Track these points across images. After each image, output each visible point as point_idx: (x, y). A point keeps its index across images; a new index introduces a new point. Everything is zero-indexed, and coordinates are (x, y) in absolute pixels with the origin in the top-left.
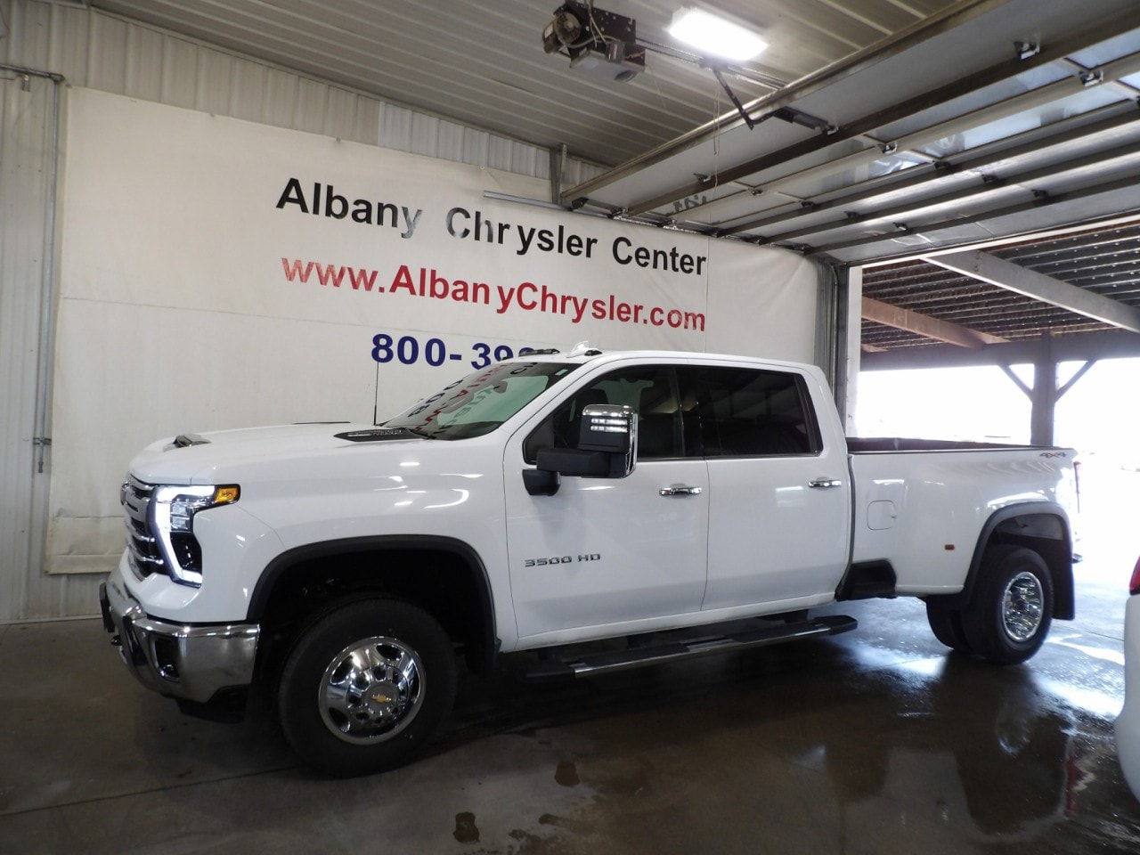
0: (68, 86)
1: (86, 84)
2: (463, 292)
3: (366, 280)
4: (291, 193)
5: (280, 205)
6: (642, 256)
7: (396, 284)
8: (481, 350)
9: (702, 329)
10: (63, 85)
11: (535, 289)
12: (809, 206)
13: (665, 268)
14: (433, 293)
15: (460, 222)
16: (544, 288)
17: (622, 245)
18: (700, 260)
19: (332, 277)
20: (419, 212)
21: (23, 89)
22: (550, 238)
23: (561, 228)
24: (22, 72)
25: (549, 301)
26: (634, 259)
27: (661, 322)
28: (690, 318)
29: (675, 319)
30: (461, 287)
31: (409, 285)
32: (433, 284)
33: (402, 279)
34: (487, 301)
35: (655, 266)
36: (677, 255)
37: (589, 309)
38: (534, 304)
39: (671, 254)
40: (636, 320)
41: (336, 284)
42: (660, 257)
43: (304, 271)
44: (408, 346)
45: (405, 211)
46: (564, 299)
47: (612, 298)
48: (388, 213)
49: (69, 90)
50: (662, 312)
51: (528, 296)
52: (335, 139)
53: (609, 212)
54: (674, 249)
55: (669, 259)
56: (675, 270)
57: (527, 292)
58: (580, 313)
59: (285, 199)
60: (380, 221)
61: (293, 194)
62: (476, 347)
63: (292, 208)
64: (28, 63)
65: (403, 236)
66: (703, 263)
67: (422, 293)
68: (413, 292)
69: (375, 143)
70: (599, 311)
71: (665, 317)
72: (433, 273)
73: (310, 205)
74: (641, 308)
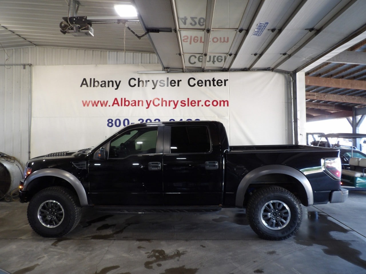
0: (33, 66)
1: (36, 65)
2: (135, 103)
3: (104, 104)
4: (84, 82)
5: (81, 86)
6: (200, 83)
7: (114, 103)
8: (141, 121)
9: (228, 105)
11: (159, 100)
13: (210, 85)
14: (125, 105)
15: (133, 82)
16: (162, 99)
17: (191, 80)
18: (225, 81)
19: (95, 104)
20: (120, 82)
21: (24, 69)
22: (164, 82)
23: (168, 78)
24: (24, 65)
25: (164, 103)
26: (196, 85)
27: (209, 105)
28: (222, 103)
29: (215, 103)
31: (118, 103)
32: (125, 102)
33: (116, 102)
34: (142, 105)
35: (206, 85)
36: (215, 80)
37: (179, 104)
38: (159, 104)
39: (212, 80)
40: (198, 105)
41: (97, 106)
43: (88, 103)
44: (118, 122)
45: (116, 82)
46: (170, 102)
47: (188, 99)
48: (111, 83)
49: (33, 67)
50: (209, 101)
51: (157, 102)
52: (95, 65)
54: (214, 79)
55: (212, 82)
56: (214, 85)
58: (176, 105)
59: (82, 84)
60: (109, 86)
62: (139, 120)
63: (84, 86)
64: (25, 63)
65: (116, 89)
66: (227, 82)
67: (122, 105)
68: (119, 105)
69: (106, 64)
70: (183, 104)
71: (211, 103)
72: (125, 99)
73: (89, 85)
74: (200, 101)
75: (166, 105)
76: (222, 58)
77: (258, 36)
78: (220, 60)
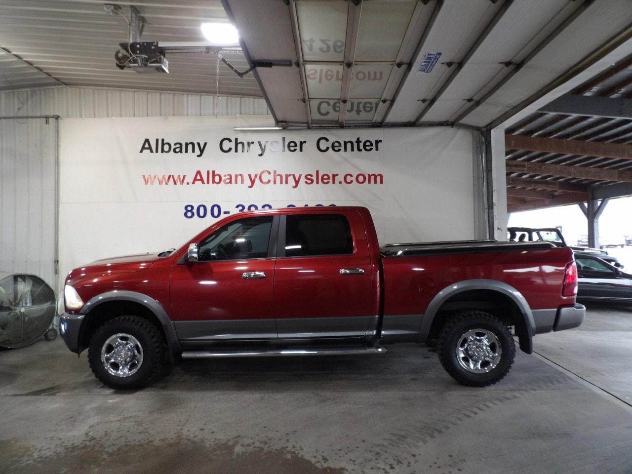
0: (61, 119)
1: (67, 117)
2: (230, 179)
3: (179, 180)
4: (146, 146)
5: (141, 151)
6: (336, 146)
7: (195, 180)
8: (240, 208)
9: (382, 182)
10: (60, 119)
11: (269, 173)
13: (353, 150)
14: (214, 182)
15: (226, 145)
16: (275, 172)
17: (322, 141)
18: (377, 142)
19: (164, 181)
20: (205, 144)
21: (46, 123)
23: (284, 139)
24: (47, 117)
25: (278, 178)
26: (330, 149)
27: (352, 182)
28: (372, 178)
29: (361, 179)
30: (228, 177)
31: (202, 180)
33: (198, 177)
34: (242, 183)
35: (345, 149)
36: (361, 142)
37: (303, 180)
38: (269, 181)
39: (356, 142)
40: (334, 182)
41: (166, 184)
43: (152, 179)
44: (202, 209)
45: (199, 144)
46: (287, 176)
47: (317, 172)
48: (190, 147)
49: (62, 121)
50: (351, 176)
51: (266, 177)
52: (165, 117)
53: (306, 126)
54: (358, 139)
55: (355, 145)
56: (359, 150)
57: (265, 175)
58: (297, 183)
59: (143, 148)
60: (187, 151)
61: (147, 146)
62: (237, 207)
63: (146, 152)
64: (48, 114)
65: (198, 156)
66: (380, 144)
67: (208, 182)
68: (203, 183)
69: (183, 115)
70: (309, 180)
71: (354, 179)
72: (214, 172)
73: (154, 149)
74: (337, 175)
76: (371, 106)
77: (427, 72)
78: (368, 109)
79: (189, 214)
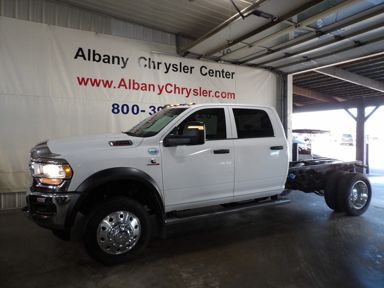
2: (145, 87)
3: (107, 84)
4: (80, 53)
5: (76, 57)
6: (211, 72)
7: (120, 85)
8: (152, 108)
9: (234, 98)
11: (171, 86)
12: (270, 51)
13: (220, 76)
14: (134, 88)
15: (143, 62)
16: (175, 85)
17: (203, 69)
18: (233, 73)
19: (96, 83)
20: (128, 59)
22: (177, 67)
23: (181, 63)
25: (177, 90)
26: (208, 74)
27: (219, 96)
28: (230, 95)
29: (224, 95)
30: (144, 85)
31: (125, 85)
33: (122, 83)
34: (154, 91)
35: (216, 76)
36: (224, 72)
37: (192, 92)
38: (171, 91)
40: (209, 96)
41: (98, 86)
42: (218, 73)
43: (86, 81)
44: (125, 107)
45: (122, 58)
46: (183, 89)
47: (200, 88)
48: (116, 59)
50: (219, 93)
51: (169, 88)
52: (95, 33)
53: (198, 57)
54: (223, 70)
55: (221, 73)
56: (224, 77)
57: (169, 86)
58: (188, 94)
60: (113, 63)
62: (150, 107)
63: (80, 59)
65: (122, 68)
66: (234, 75)
67: (130, 88)
68: (126, 88)
69: (110, 34)
70: (196, 93)
71: (220, 94)
72: (134, 81)
73: (87, 57)
74: (211, 91)
75: (179, 93)
79: (116, 111)
